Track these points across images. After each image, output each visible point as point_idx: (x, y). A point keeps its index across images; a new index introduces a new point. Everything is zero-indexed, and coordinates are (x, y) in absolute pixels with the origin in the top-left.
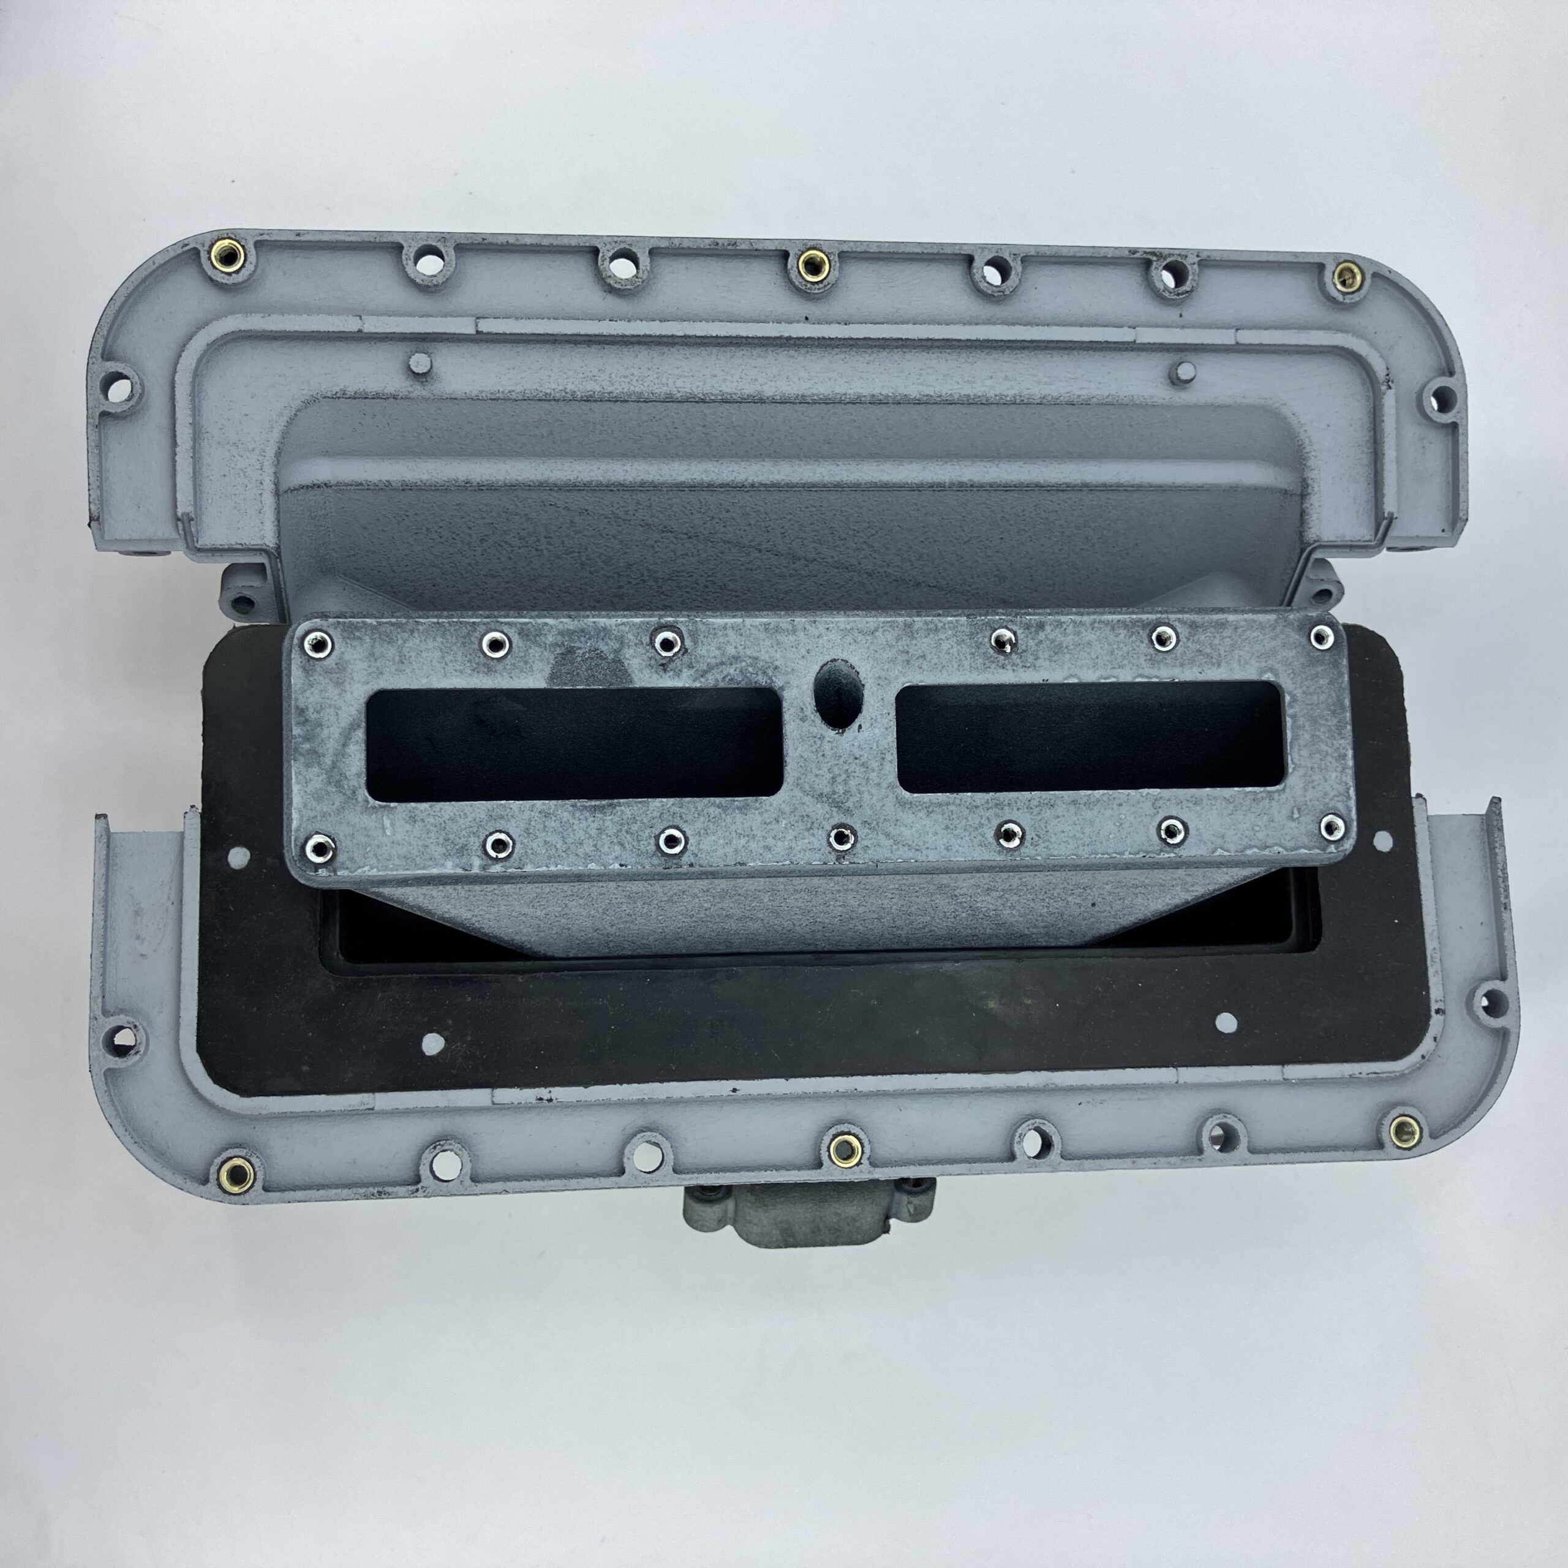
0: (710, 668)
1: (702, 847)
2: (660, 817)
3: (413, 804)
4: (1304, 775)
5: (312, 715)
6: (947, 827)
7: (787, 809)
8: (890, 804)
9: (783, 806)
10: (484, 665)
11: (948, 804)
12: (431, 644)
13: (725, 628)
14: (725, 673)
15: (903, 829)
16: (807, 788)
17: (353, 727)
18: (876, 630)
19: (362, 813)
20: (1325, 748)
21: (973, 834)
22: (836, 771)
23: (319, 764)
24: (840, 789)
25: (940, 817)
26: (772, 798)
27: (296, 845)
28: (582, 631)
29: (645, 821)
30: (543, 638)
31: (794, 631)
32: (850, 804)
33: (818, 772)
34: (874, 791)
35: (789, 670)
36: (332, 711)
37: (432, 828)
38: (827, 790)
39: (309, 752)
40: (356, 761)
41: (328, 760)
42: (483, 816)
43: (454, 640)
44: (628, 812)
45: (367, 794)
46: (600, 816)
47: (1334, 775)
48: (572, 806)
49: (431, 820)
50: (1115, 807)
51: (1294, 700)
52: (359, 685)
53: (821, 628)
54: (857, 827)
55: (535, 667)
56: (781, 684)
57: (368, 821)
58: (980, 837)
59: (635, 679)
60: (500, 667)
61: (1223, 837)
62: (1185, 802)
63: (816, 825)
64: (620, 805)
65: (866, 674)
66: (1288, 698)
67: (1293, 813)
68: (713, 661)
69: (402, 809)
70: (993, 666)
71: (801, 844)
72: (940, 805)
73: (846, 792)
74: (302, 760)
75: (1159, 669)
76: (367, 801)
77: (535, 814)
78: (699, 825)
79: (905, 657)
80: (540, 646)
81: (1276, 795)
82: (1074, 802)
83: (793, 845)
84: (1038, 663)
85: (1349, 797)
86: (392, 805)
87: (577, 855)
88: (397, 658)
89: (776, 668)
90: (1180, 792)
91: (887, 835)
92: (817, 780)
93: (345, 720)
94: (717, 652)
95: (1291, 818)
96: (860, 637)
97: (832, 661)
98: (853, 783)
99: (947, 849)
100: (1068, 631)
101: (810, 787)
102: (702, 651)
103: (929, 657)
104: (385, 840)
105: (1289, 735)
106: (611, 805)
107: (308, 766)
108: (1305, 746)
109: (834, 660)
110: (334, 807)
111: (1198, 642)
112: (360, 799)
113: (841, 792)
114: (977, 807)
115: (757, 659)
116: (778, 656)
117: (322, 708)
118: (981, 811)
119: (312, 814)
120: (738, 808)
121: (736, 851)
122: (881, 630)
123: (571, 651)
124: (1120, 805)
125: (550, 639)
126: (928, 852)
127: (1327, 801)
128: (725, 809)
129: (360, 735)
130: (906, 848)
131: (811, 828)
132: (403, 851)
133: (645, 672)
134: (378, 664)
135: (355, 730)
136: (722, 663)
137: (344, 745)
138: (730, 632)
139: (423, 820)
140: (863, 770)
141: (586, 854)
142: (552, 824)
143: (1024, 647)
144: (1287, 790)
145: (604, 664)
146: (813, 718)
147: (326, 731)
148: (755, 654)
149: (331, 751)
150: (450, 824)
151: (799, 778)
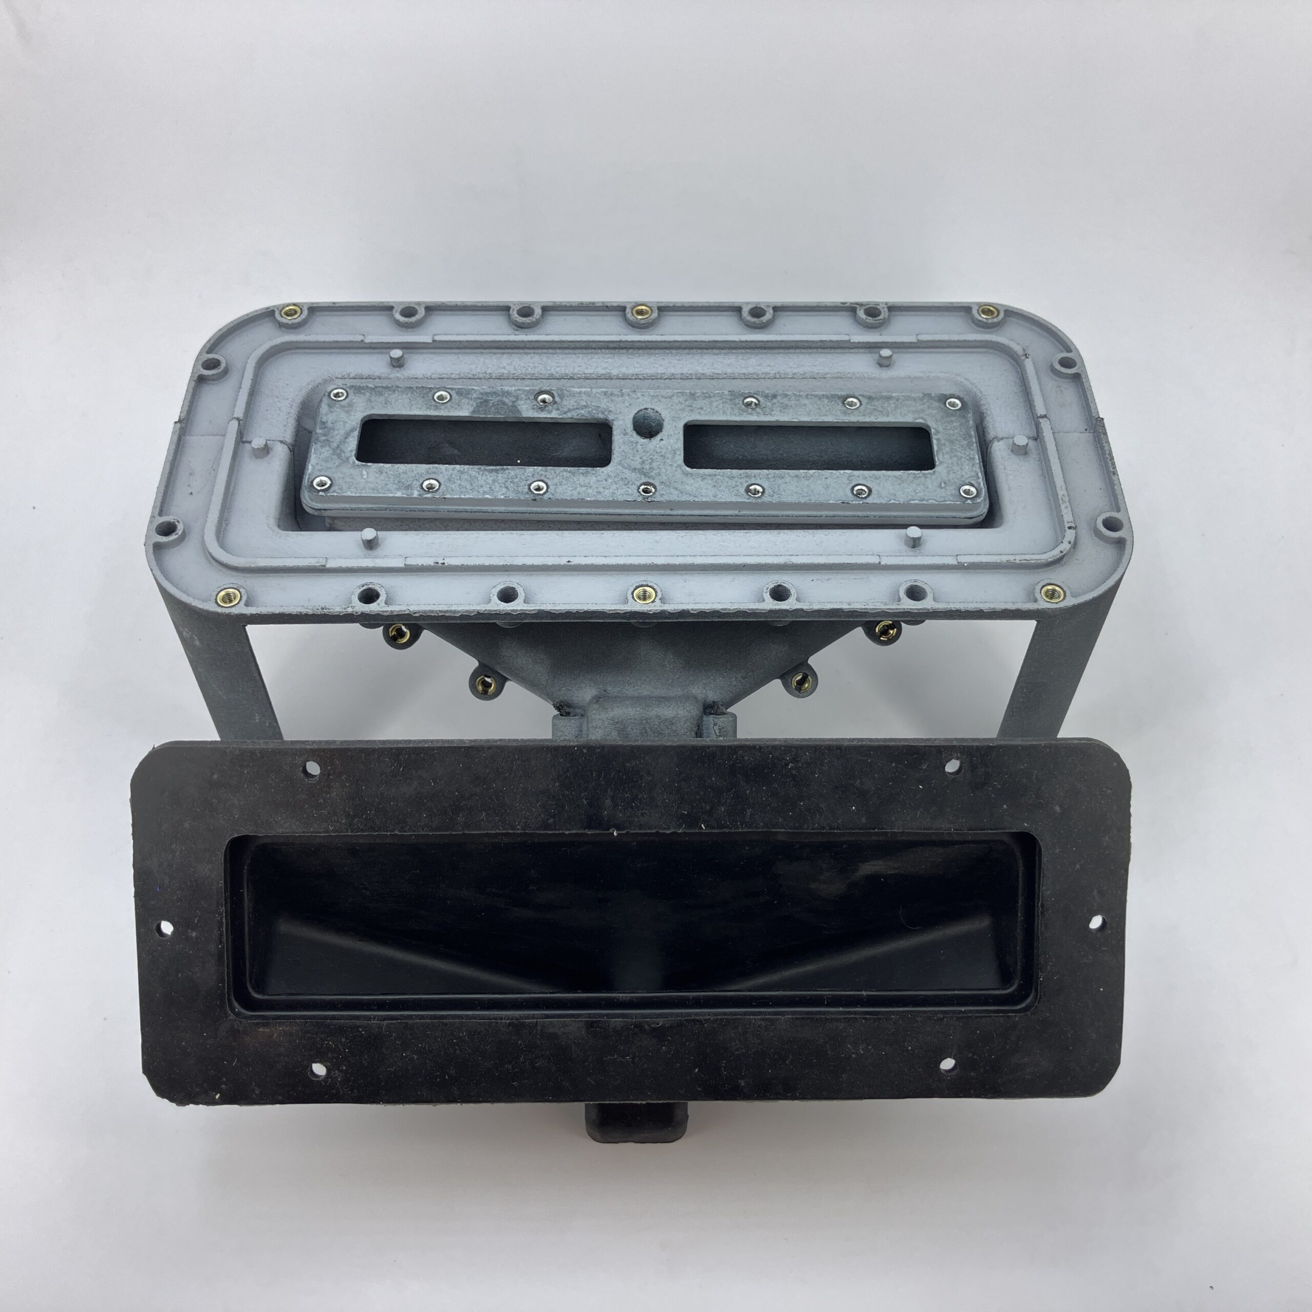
0: (570, 410)
1: (557, 491)
2: (532, 476)
3: (382, 465)
4: (947, 467)
5: (329, 425)
6: (714, 486)
7: (613, 475)
8: (679, 474)
9: (610, 473)
10: (434, 406)
11: (715, 475)
12: (404, 396)
13: (580, 393)
14: (579, 412)
15: (686, 486)
16: (626, 465)
17: (352, 430)
18: (673, 396)
19: (351, 468)
20: (960, 455)
21: (732, 490)
22: (645, 458)
23: (330, 446)
24: (647, 467)
25: (710, 482)
26: (603, 469)
27: (308, 481)
28: (495, 393)
29: (523, 477)
30: (470, 396)
31: (622, 395)
32: (653, 474)
33: (633, 458)
34: (669, 468)
35: (618, 412)
36: (342, 423)
37: (391, 476)
38: (639, 466)
39: (324, 441)
40: (352, 444)
41: (335, 445)
42: (423, 472)
43: (418, 395)
44: (513, 473)
45: (355, 459)
46: (496, 474)
47: (967, 467)
48: (478, 469)
49: (392, 473)
50: (823, 479)
51: (937, 432)
52: (359, 413)
53: (639, 395)
54: (657, 484)
55: (464, 407)
56: (612, 418)
57: (356, 472)
58: (736, 492)
59: (523, 414)
60: (443, 407)
61: (895, 495)
62: (869, 478)
63: (631, 483)
64: (508, 469)
65: (666, 414)
66: (933, 431)
67: (941, 484)
68: (572, 408)
69: (374, 467)
70: (745, 413)
71: (621, 491)
72: (710, 475)
73: (650, 468)
74: (320, 444)
75: (850, 417)
76: (354, 463)
77: (455, 472)
78: (556, 481)
79: (690, 408)
80: (468, 398)
81: (929, 475)
82: (797, 476)
83: (616, 492)
84: (773, 413)
85: (979, 478)
86: (369, 464)
87: (479, 492)
88: (384, 402)
89: (610, 411)
90: (866, 473)
91: (676, 488)
92: (632, 462)
93: (348, 427)
94: (575, 404)
95: (940, 487)
96: (662, 399)
97: (645, 409)
98: (655, 464)
99: (714, 496)
100: (791, 399)
101: (628, 465)
102: (565, 403)
103: (705, 409)
104: (363, 481)
105: (935, 448)
106: (502, 469)
107: (322, 447)
108: (947, 453)
109: (646, 409)
110: (335, 465)
111: (874, 405)
112: (351, 462)
113: (648, 468)
114: (733, 477)
115: (599, 407)
116: (612, 406)
117: (336, 422)
118: (736, 479)
119: (321, 468)
120: (582, 473)
121: (579, 493)
122: (675, 396)
123: (487, 401)
124: (826, 478)
125: (475, 395)
126: (702, 497)
127: (964, 479)
128: (573, 474)
129: (356, 434)
130: (688, 495)
131: (627, 484)
132: (371, 485)
133: (530, 411)
134: (372, 404)
135: (353, 431)
136: (577, 409)
137: (346, 438)
138: (583, 395)
139: (386, 473)
140: (661, 458)
141: (484, 491)
142: (465, 476)
143: (764, 406)
144: (936, 473)
145: (506, 407)
146: (631, 433)
147: (336, 432)
148: (598, 405)
149: (338, 440)
150: (402, 475)
151: (621, 461)
